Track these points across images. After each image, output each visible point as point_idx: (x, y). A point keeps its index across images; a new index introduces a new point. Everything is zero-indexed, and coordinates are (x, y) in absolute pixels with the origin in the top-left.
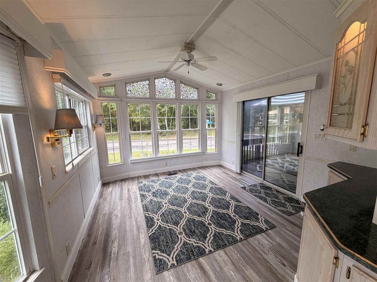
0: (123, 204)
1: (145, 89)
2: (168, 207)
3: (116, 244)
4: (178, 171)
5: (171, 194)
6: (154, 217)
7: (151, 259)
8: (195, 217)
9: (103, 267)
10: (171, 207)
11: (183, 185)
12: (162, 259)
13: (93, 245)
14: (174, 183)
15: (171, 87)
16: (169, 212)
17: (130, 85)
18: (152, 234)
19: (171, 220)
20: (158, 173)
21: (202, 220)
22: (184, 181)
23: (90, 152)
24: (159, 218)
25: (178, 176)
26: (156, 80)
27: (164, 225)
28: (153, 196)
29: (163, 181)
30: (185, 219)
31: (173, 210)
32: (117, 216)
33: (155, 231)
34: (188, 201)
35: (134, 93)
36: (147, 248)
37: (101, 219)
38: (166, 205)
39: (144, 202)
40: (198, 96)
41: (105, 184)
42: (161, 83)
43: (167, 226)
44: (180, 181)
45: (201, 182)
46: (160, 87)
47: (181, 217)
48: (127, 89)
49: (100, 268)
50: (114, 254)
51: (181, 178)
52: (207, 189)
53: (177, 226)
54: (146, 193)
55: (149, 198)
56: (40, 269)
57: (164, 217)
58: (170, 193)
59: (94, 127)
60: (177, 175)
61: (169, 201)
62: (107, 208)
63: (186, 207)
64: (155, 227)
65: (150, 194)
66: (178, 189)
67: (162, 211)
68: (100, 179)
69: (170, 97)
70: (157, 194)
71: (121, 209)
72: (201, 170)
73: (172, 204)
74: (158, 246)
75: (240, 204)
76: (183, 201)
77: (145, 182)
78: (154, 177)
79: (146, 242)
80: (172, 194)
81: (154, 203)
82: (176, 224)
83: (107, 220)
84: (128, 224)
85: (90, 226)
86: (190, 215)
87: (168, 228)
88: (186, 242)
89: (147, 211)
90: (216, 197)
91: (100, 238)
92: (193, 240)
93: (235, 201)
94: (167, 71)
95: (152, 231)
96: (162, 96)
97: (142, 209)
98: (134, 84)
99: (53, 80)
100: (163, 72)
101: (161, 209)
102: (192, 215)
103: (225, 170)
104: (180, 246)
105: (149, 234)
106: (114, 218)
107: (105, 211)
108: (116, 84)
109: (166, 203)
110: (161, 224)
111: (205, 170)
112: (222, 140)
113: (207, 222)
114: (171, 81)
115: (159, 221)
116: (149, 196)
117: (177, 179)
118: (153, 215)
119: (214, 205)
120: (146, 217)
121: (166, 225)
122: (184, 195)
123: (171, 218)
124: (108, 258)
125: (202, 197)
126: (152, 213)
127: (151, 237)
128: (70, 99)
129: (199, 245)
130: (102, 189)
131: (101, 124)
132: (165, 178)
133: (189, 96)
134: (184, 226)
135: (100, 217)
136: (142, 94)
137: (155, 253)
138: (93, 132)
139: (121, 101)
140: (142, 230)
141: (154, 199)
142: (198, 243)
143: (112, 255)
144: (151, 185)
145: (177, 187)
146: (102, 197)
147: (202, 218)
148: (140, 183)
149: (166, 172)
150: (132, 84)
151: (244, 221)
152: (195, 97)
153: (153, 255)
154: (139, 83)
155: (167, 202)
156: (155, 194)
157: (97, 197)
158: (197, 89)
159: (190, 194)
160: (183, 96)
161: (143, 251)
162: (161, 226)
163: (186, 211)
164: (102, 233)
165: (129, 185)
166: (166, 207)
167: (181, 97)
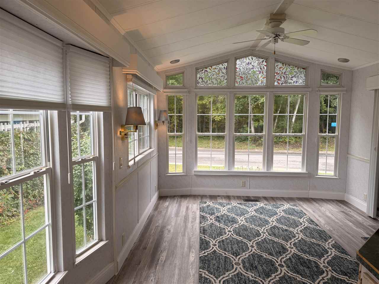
0: (179, 222)
1: (221, 74)
2: (232, 236)
3: (164, 254)
4: (262, 198)
5: (240, 224)
6: (210, 241)
7: (197, 276)
8: (265, 254)
9: (150, 267)
10: (235, 236)
11: (262, 216)
12: (208, 278)
13: (144, 249)
14: (249, 211)
15: (259, 69)
16: (231, 241)
17: (203, 70)
18: (203, 256)
19: (230, 249)
20: (230, 196)
21: (272, 259)
22: (266, 212)
23: (150, 153)
24: (217, 244)
25: (259, 205)
26: (238, 61)
27: (220, 251)
28: (216, 220)
29: (234, 206)
30: (250, 252)
31: (237, 240)
32: (169, 231)
33: (208, 254)
34: (262, 235)
35: (206, 81)
36: (195, 266)
37: (153, 229)
38: (230, 233)
39: (203, 224)
40: (306, 79)
41: (162, 198)
42: (244, 64)
43: (224, 254)
44: (260, 211)
45: (293, 217)
46: (242, 70)
47: (245, 250)
48: (198, 76)
49: (147, 267)
50: (162, 261)
51: (262, 208)
52: (298, 228)
53: (236, 256)
54: (208, 216)
55: (210, 221)
56: (106, 240)
57: (223, 244)
58: (240, 222)
59: (156, 125)
60: (257, 203)
61: (235, 230)
62: (160, 222)
63: (256, 242)
64: (209, 251)
65: (213, 217)
66: (253, 219)
67: (222, 238)
68: (158, 190)
69: (258, 85)
70: (222, 219)
71: (175, 226)
72: (301, 203)
73: (238, 234)
74: (208, 267)
75: (343, 257)
76: (255, 234)
77: (210, 203)
78: (224, 200)
79: (195, 261)
80: (242, 223)
81: (214, 228)
82: (235, 255)
83: (159, 232)
84: (180, 240)
85: (142, 233)
86: (258, 251)
87: (224, 255)
88: (241, 274)
89: (204, 233)
90: (308, 239)
91: (150, 245)
92: (251, 274)
93: (339, 252)
94: (255, 46)
95: (205, 253)
96: (245, 84)
97: (198, 231)
98: (208, 69)
99: (127, 80)
100: (248, 48)
101: (222, 235)
102: (261, 251)
103: (347, 208)
104: (233, 274)
105: (200, 254)
106: (166, 232)
107: (158, 224)
108: (185, 71)
109: (230, 231)
110: (217, 250)
111: (308, 203)
112: (348, 155)
113: (279, 263)
114: (261, 60)
115: (216, 247)
116: (210, 219)
117: (255, 208)
118: (210, 240)
119: (299, 248)
120: (201, 239)
121: (223, 252)
122: (259, 228)
123: (232, 247)
124: (156, 263)
125: (286, 236)
126: (209, 237)
127: (202, 258)
128: (137, 95)
129: (257, 280)
130: (158, 202)
131: (164, 121)
132: (238, 203)
133: (290, 81)
134: (245, 258)
135: (153, 227)
136: (217, 82)
137: (202, 272)
138: (155, 131)
139: (189, 92)
140: (194, 250)
141: (216, 224)
142: (256, 278)
143: (160, 262)
144: (216, 208)
145: (252, 216)
146: (157, 210)
147: (273, 257)
148: (203, 203)
149: (243, 196)
150: (205, 69)
151: (338, 276)
152: (301, 81)
153: (200, 273)
154: (213, 67)
155: (232, 230)
156: (218, 219)
157: (152, 209)
158: (305, 69)
159: (268, 228)
160: (280, 82)
161: (190, 267)
162: (216, 251)
163: (254, 245)
164: (152, 242)
165: (188, 203)
166: (229, 236)
167: (276, 84)
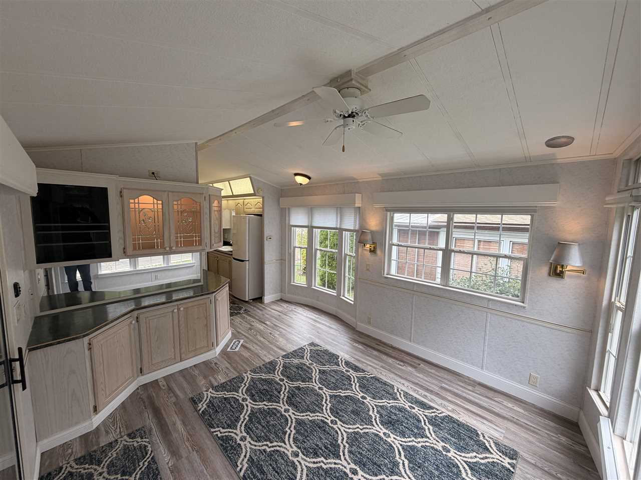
8: (303, 386)
30: (315, 380)
47: (322, 381)
63: (325, 398)
86: (312, 386)
102: (308, 387)
119: (279, 415)
134: (312, 371)
147: (293, 386)
151: (233, 394)
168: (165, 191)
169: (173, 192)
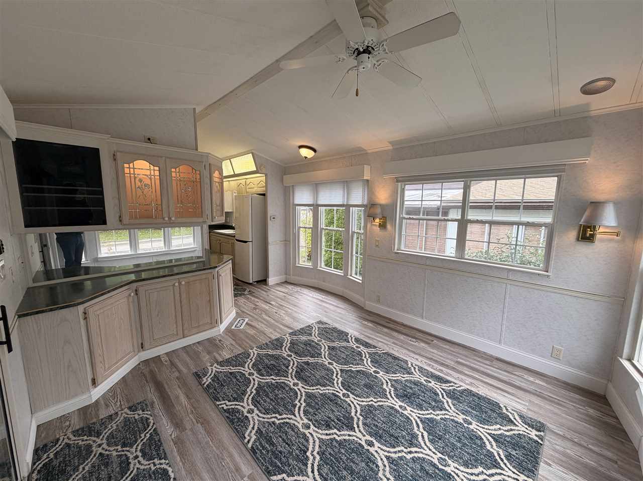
8: (312, 361)
21: (301, 358)
30: (325, 356)
47: (332, 356)
53: (329, 346)
86: (321, 361)
90: (285, 417)
102: (318, 362)
147: (302, 361)
151: (239, 369)
168: (161, 157)
169: (170, 158)
